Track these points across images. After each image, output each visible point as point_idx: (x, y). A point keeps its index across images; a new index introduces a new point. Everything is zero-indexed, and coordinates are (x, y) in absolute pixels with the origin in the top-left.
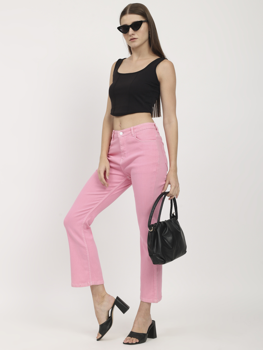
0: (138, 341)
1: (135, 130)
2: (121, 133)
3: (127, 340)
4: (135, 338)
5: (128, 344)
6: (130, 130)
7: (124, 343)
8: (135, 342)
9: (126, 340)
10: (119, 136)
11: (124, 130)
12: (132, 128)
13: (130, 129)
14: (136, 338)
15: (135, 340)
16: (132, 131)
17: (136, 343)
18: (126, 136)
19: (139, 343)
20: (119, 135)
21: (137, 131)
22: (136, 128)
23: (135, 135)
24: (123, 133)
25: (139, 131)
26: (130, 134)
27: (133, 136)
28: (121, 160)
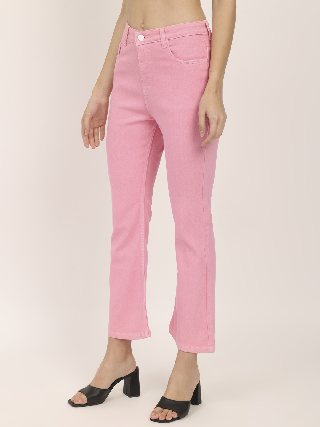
0: (175, 415)
1: (168, 36)
2: (141, 38)
3: (156, 414)
4: (170, 411)
5: (157, 420)
6: (158, 34)
7: (151, 420)
8: (170, 419)
9: (154, 413)
10: (137, 43)
11: (147, 32)
12: (162, 30)
13: (158, 32)
14: (173, 411)
15: (171, 414)
16: (163, 36)
17: (173, 420)
18: (150, 44)
19: (178, 418)
20: (137, 40)
21: (170, 39)
22: (169, 31)
23: (169, 45)
24: (144, 37)
25: (175, 38)
26: (157, 41)
27: (163, 47)
28: (143, 89)
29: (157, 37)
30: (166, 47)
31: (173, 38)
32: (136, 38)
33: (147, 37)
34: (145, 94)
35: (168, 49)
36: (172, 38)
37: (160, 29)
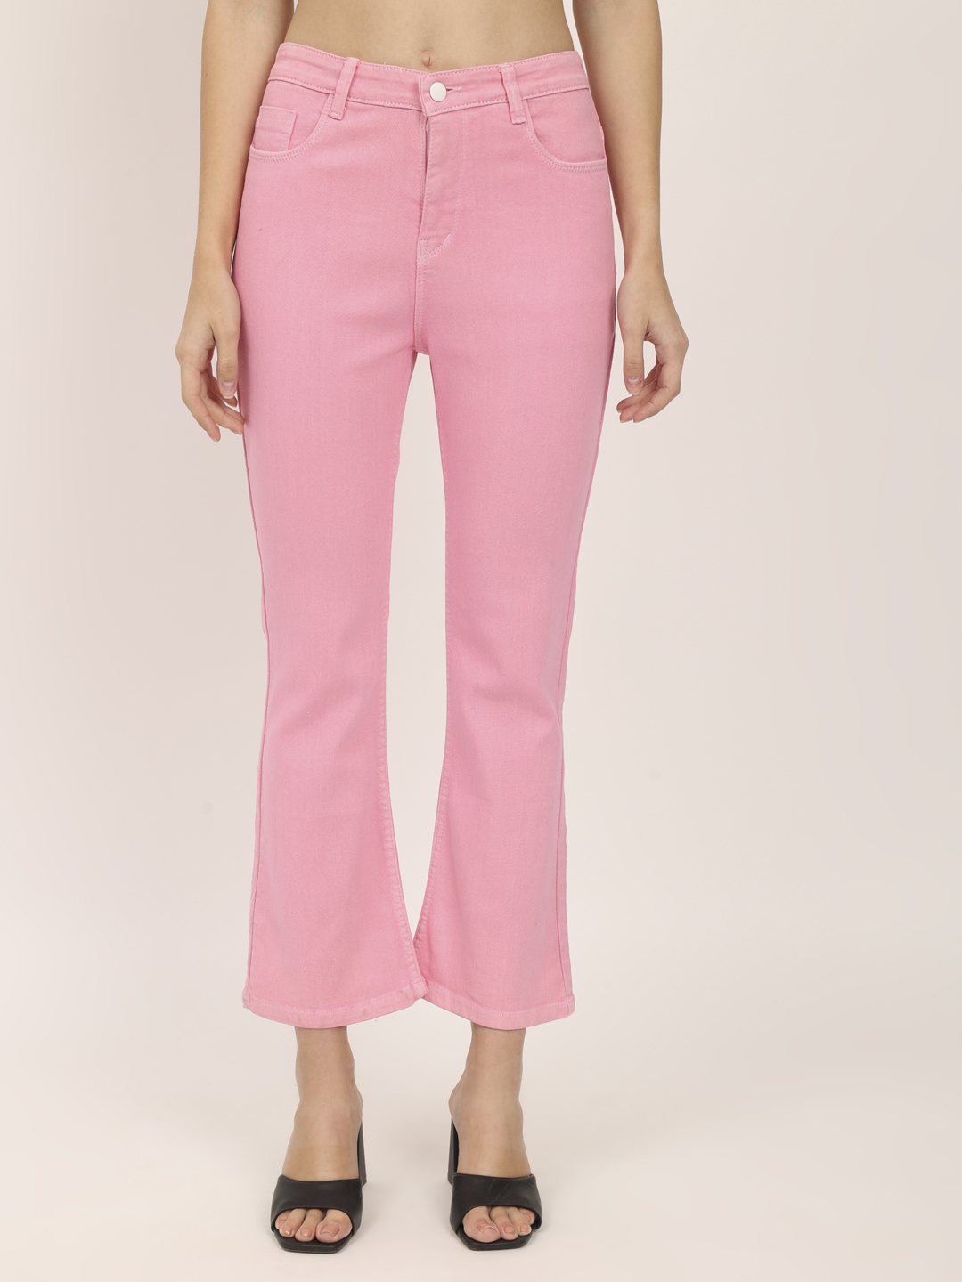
1: (526, 86)
2: (437, 91)
6: (493, 81)
10: (429, 108)
11: (455, 75)
12: (507, 69)
13: (497, 76)
16: (512, 87)
18: (472, 113)
20: (427, 100)
21: (531, 96)
22: (526, 74)
23: (529, 115)
24: (448, 90)
25: (542, 94)
26: (493, 102)
27: (514, 122)
28: (419, 249)
29: (496, 89)
30: (524, 120)
31: (538, 95)
32: (425, 92)
33: (455, 89)
34: (420, 263)
35: (527, 126)
36: (535, 96)
37: (500, 65)
